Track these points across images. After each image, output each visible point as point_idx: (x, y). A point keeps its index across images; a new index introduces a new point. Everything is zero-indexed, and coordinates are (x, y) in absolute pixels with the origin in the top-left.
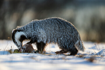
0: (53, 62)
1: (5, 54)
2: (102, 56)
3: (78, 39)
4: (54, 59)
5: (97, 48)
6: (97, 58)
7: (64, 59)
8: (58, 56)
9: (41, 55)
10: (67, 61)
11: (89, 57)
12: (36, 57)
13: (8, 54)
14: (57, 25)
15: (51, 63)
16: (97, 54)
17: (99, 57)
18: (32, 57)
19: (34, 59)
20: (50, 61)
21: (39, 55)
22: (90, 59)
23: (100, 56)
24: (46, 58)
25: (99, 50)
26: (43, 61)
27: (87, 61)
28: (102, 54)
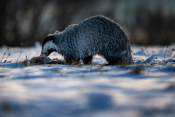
0: (84, 76)
1: (18, 67)
2: (152, 64)
3: (126, 49)
4: (86, 72)
5: (145, 54)
6: (145, 68)
7: (100, 71)
8: (91, 67)
9: (68, 67)
10: (104, 73)
11: (134, 67)
12: (61, 69)
13: (22, 67)
14: (101, 25)
15: (82, 77)
16: (145, 62)
17: (148, 67)
18: (56, 70)
19: (58, 72)
20: (81, 74)
21: (65, 67)
22: (135, 70)
23: (149, 65)
24: (74, 70)
25: (148, 56)
26: (71, 75)
27: (131, 72)
28: (152, 62)
